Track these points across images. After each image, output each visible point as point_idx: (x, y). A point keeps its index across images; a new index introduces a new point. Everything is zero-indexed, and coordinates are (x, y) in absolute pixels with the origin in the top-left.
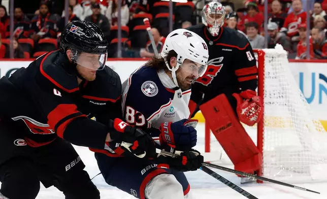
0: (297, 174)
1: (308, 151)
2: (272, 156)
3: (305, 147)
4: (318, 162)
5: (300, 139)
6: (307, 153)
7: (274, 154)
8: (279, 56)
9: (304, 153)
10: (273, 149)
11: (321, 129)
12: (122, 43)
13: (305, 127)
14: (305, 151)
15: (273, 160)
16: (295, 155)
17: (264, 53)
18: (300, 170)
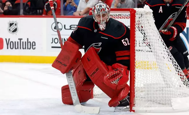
0: (161, 105)
1: (170, 87)
2: (142, 92)
3: (167, 84)
4: (177, 96)
5: (164, 78)
6: (169, 89)
7: (143, 89)
8: (147, 13)
9: (166, 89)
10: (142, 85)
11: (179, 71)
12: (24, 4)
13: (167, 69)
14: (167, 87)
15: (142, 94)
16: (160, 91)
17: (135, 11)
18: (164, 102)
